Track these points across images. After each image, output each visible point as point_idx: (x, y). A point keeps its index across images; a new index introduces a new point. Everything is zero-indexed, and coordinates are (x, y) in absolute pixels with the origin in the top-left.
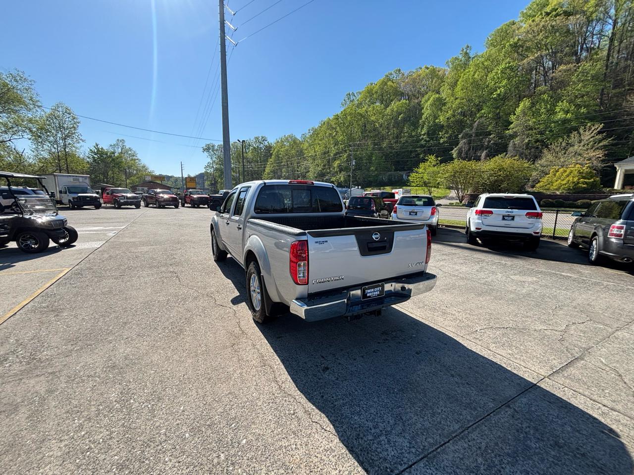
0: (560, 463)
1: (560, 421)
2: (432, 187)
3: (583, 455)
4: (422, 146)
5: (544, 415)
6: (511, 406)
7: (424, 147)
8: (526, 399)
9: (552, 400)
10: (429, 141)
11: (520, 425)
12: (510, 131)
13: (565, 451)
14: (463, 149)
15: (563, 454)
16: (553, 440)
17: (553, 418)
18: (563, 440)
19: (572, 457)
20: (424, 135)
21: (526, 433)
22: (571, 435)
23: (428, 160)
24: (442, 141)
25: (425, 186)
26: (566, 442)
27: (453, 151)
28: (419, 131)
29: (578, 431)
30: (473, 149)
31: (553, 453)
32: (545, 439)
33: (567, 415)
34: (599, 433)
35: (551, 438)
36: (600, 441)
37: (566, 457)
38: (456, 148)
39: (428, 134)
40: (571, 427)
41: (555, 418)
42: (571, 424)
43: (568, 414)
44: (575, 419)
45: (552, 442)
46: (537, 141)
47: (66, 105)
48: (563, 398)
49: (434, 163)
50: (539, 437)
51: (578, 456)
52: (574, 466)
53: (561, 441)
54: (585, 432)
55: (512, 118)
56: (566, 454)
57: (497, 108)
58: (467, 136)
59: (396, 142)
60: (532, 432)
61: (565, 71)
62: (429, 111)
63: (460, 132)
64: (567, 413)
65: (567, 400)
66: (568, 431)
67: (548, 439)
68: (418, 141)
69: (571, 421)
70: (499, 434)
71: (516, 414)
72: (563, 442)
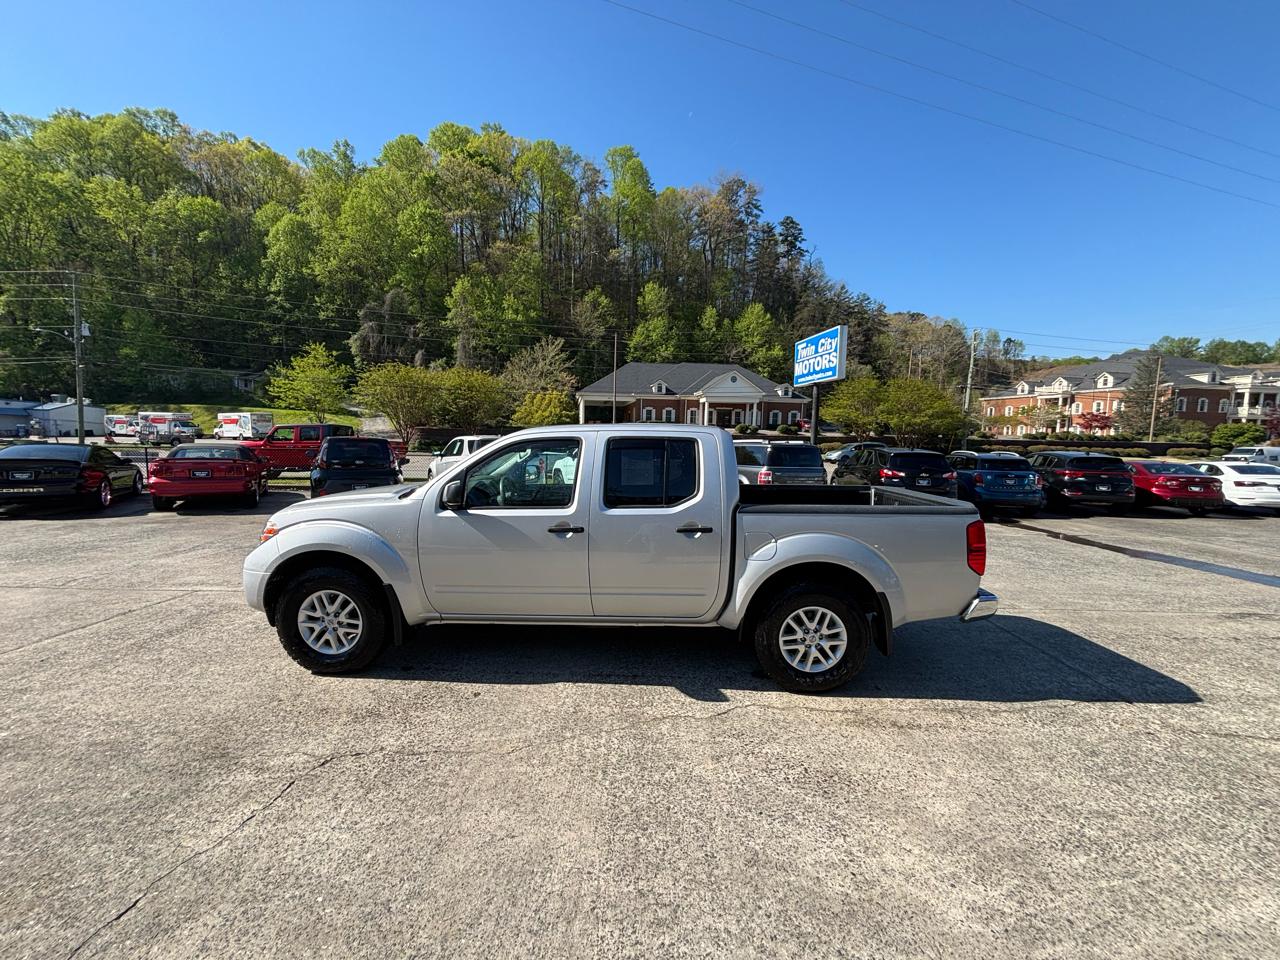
2: (324, 411)
4: (274, 319)
7: (280, 320)
10: (290, 311)
12: (448, 322)
14: (371, 340)
20: (277, 293)
23: (310, 353)
24: (322, 315)
25: (310, 409)
27: (351, 341)
28: (263, 282)
30: (388, 343)
38: (356, 336)
39: (287, 293)
46: (486, 347)
49: (323, 361)
55: (449, 301)
57: (418, 277)
58: (373, 315)
59: (196, 296)
61: (504, 251)
62: (283, 245)
63: (360, 306)
68: (261, 304)
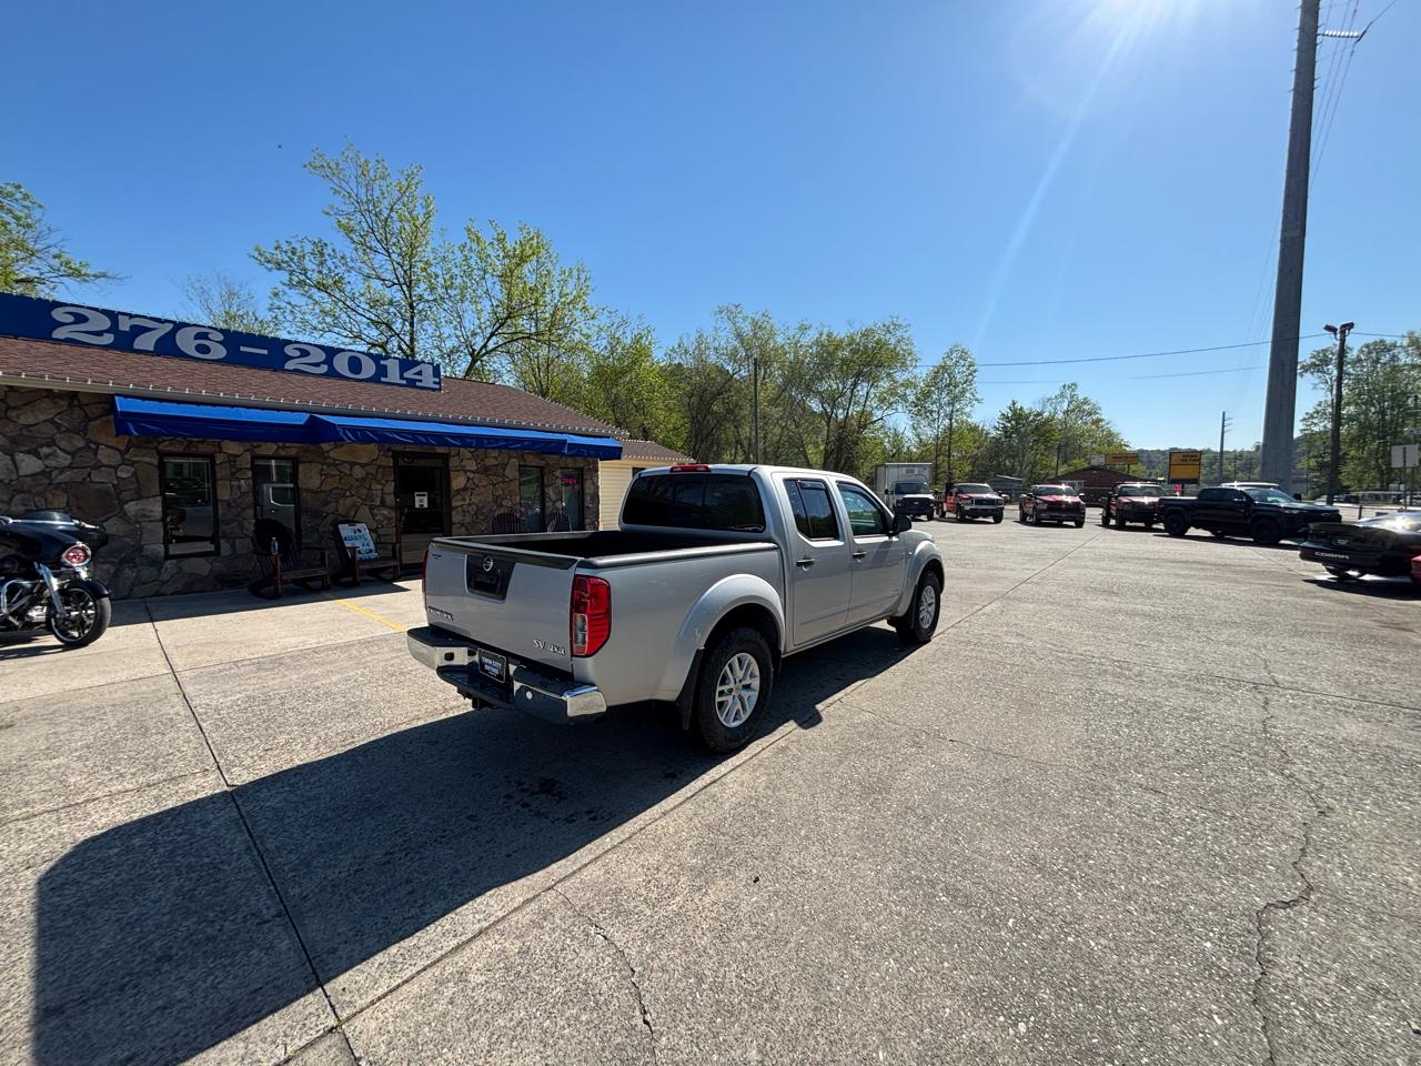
0: (137, 946)
1: (204, 986)
3: (122, 989)
5: (230, 964)
6: (278, 919)
8: (284, 949)
9: (259, 998)
11: (232, 918)
13: (148, 963)
15: (145, 957)
16: (177, 955)
17: (216, 977)
18: (166, 972)
19: (133, 968)
21: (212, 922)
22: (166, 991)
26: (160, 973)
29: (165, 1008)
31: (157, 944)
32: (186, 944)
33: (207, 1009)
34: (133, 1050)
35: (181, 953)
36: (120, 1039)
37: (138, 959)
40: (180, 1001)
41: (213, 981)
42: (185, 1004)
43: (209, 1012)
44: (190, 1020)
45: (174, 951)
47: (963, 346)
48: (255, 1026)
50: (194, 937)
51: (127, 979)
52: (118, 963)
53: (166, 967)
54: (154, 1020)
56: (143, 961)
60: (209, 930)
64: (213, 1013)
65: (246, 1033)
66: (177, 988)
67: (182, 949)
69: (190, 1008)
70: (232, 888)
71: (258, 920)
72: (163, 970)
